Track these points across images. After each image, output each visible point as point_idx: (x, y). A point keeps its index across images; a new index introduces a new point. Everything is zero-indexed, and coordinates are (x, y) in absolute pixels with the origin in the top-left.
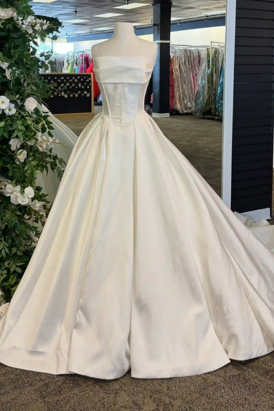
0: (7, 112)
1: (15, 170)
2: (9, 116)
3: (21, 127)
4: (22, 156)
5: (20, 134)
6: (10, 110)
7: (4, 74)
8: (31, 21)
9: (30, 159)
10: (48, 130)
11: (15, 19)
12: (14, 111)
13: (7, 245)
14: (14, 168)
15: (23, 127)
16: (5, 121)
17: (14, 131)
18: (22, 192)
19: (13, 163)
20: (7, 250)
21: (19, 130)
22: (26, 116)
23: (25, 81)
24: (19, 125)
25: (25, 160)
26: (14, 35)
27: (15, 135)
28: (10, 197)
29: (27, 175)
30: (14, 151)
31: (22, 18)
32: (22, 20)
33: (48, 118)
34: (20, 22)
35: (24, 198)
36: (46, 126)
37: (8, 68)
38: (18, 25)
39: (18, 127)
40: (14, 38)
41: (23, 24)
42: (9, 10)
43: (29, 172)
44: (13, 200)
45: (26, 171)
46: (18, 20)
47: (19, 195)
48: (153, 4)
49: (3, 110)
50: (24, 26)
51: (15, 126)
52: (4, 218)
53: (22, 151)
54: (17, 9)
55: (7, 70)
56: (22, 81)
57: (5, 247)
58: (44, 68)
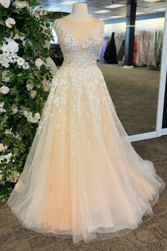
0: (24, 67)
1: (29, 102)
2: (25, 70)
3: (32, 77)
4: (33, 94)
5: (31, 81)
6: (26, 66)
7: (21, 44)
8: (37, 10)
9: (39, 96)
10: (50, 79)
11: (28, 8)
12: (28, 67)
13: (25, 146)
14: (28, 101)
15: (33, 77)
16: (22, 73)
17: (28, 79)
18: (33, 116)
19: (28, 98)
20: (24, 149)
21: (31, 79)
22: (35, 70)
23: (34, 48)
24: (31, 75)
25: (36, 97)
26: (28, 19)
27: (28, 81)
28: (27, 118)
29: (37, 105)
30: (29, 91)
31: (32, 8)
32: (32, 9)
33: (50, 71)
34: (31, 11)
35: (34, 119)
36: (49, 76)
37: (24, 40)
38: (29, 12)
39: (30, 76)
40: (27, 21)
41: (32, 12)
42: (24, 3)
43: (38, 103)
44: (28, 120)
45: (37, 103)
46: (30, 9)
47: (31, 117)
48: (127, 5)
49: (21, 66)
50: (33, 13)
51: (28, 76)
52: (24, 130)
53: (33, 91)
54: (29, 2)
55: (23, 41)
56: (32, 48)
57: (23, 147)
58: (47, 40)
